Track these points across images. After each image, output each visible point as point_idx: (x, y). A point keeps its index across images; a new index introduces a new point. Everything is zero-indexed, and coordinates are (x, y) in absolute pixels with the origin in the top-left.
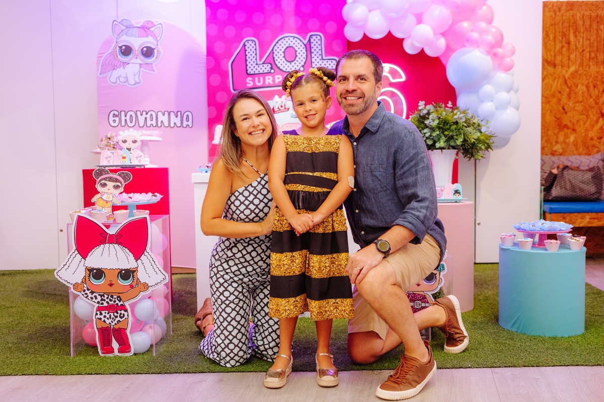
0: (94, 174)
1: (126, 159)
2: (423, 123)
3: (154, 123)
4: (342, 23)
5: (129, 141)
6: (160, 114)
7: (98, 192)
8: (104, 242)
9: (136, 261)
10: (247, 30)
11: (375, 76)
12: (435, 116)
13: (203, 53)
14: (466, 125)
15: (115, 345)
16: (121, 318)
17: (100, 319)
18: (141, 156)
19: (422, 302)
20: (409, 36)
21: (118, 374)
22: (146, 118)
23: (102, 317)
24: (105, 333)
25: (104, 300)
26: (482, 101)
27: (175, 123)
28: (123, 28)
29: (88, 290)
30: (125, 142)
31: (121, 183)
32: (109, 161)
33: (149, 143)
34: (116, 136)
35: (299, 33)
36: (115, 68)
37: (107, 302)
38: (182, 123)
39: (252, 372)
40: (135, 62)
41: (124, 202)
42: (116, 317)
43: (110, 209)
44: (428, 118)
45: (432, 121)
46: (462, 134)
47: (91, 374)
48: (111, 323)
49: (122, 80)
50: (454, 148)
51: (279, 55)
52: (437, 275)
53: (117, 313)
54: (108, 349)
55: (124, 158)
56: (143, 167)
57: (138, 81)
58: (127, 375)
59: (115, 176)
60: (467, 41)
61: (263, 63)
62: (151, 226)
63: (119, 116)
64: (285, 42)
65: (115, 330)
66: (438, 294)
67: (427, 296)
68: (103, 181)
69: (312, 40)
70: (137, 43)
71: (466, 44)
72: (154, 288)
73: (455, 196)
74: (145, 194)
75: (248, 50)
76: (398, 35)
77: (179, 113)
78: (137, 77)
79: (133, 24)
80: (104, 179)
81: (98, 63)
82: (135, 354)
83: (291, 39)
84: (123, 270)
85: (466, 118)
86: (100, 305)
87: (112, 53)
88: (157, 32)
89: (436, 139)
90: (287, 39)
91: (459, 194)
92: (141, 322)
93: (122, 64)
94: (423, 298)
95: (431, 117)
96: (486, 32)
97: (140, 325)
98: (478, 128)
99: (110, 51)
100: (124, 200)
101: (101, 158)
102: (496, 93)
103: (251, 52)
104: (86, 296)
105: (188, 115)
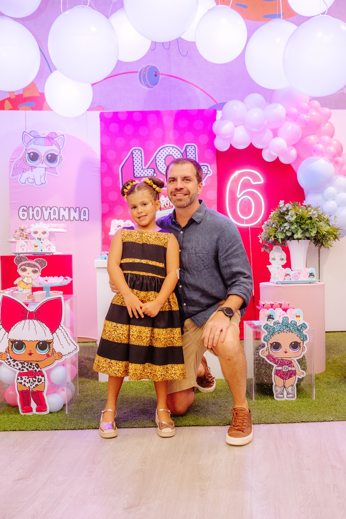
0: (15, 261)
1: (38, 247)
2: (283, 218)
3: (56, 217)
4: (212, 136)
5: (40, 232)
6: (62, 210)
7: (20, 276)
8: (25, 318)
9: (52, 334)
10: (134, 141)
11: (197, 177)
12: (293, 213)
13: (98, 159)
14: (318, 220)
15: (34, 405)
16: (39, 382)
17: (21, 383)
18: (50, 245)
19: (289, 366)
20: (268, 147)
21: (38, 430)
22: (50, 213)
23: (22, 381)
24: (25, 396)
25: (25, 367)
26: (326, 200)
27: (74, 217)
28: (32, 138)
29: (11, 358)
30: (36, 233)
31: (38, 268)
32: (23, 249)
33: (55, 234)
34: (28, 228)
35: (176, 144)
36: (25, 171)
37: (27, 369)
38: (80, 217)
39: (152, 427)
40: (41, 167)
41: (41, 284)
42: (35, 381)
43: (30, 290)
44: (287, 214)
45: (291, 217)
46: (316, 227)
47: (15, 430)
48: (30, 386)
49: (31, 181)
50: (308, 238)
51: (160, 162)
52: (301, 344)
53: (36, 378)
54: (27, 408)
55: (36, 246)
56: (51, 254)
57: (43, 181)
58: (46, 431)
59: (33, 262)
60: (314, 151)
61: (148, 168)
62: (65, 305)
63: (28, 211)
64: (165, 151)
65: (33, 393)
66: (301, 360)
67: (293, 361)
68: (23, 267)
69: (188, 150)
70: (43, 150)
71: (313, 154)
72: (67, 357)
73: (310, 278)
74: (57, 277)
75: (135, 157)
76: (258, 146)
77: (77, 209)
78: (42, 178)
79: (39, 135)
80: (24, 265)
81: (10, 167)
82: (51, 413)
83: (171, 148)
84: (41, 342)
85: (318, 214)
86: (21, 372)
87: (22, 159)
88: (60, 142)
89: (294, 231)
90: (167, 149)
91: (313, 277)
92: (55, 385)
93: (30, 168)
94: (290, 363)
95: (290, 213)
96: (329, 144)
97: (54, 388)
98: (327, 222)
99: (21, 157)
100: (41, 283)
101: (17, 246)
102: (337, 194)
103: (138, 159)
104: (9, 363)
105: (85, 211)
